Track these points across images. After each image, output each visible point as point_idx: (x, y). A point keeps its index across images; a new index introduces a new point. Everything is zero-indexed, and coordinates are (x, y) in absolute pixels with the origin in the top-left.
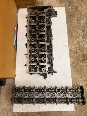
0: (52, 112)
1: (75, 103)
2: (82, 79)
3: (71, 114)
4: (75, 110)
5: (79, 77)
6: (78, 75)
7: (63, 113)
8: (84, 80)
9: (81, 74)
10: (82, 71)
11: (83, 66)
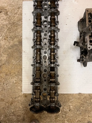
0: (21, 60)
1: (33, 94)
2: (68, 110)
3: (19, 88)
4: (24, 94)
5: (71, 107)
6: (74, 105)
7: (20, 77)
8: (66, 113)
9: (76, 110)
10: (81, 114)
11: (89, 116)
